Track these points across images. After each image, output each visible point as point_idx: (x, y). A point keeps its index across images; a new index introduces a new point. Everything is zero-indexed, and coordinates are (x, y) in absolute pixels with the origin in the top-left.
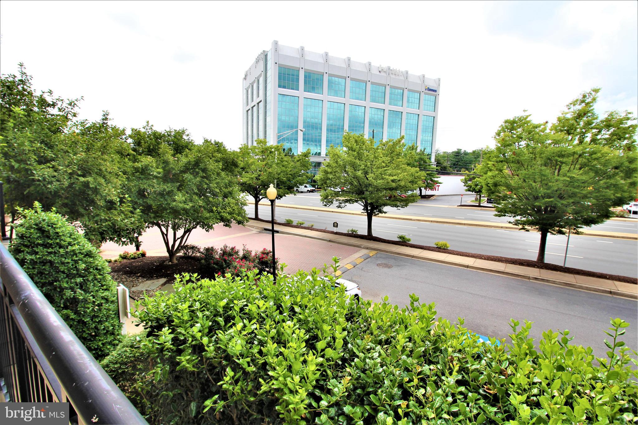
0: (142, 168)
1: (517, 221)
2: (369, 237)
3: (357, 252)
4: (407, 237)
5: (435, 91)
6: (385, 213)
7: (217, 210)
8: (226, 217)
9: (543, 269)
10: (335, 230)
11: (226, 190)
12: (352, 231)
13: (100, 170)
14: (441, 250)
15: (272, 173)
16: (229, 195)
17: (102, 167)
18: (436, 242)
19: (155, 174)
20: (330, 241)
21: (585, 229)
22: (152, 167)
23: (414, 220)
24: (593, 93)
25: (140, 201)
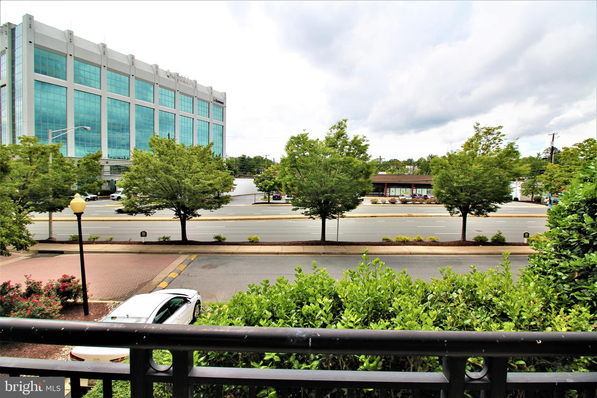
1: (307, 212)
2: (184, 242)
3: (176, 259)
4: (223, 236)
5: (222, 103)
6: (199, 216)
9: (325, 245)
10: (143, 240)
12: (164, 238)
14: (254, 244)
18: (249, 237)
20: (140, 253)
21: (346, 214)
23: (220, 220)
24: (344, 122)
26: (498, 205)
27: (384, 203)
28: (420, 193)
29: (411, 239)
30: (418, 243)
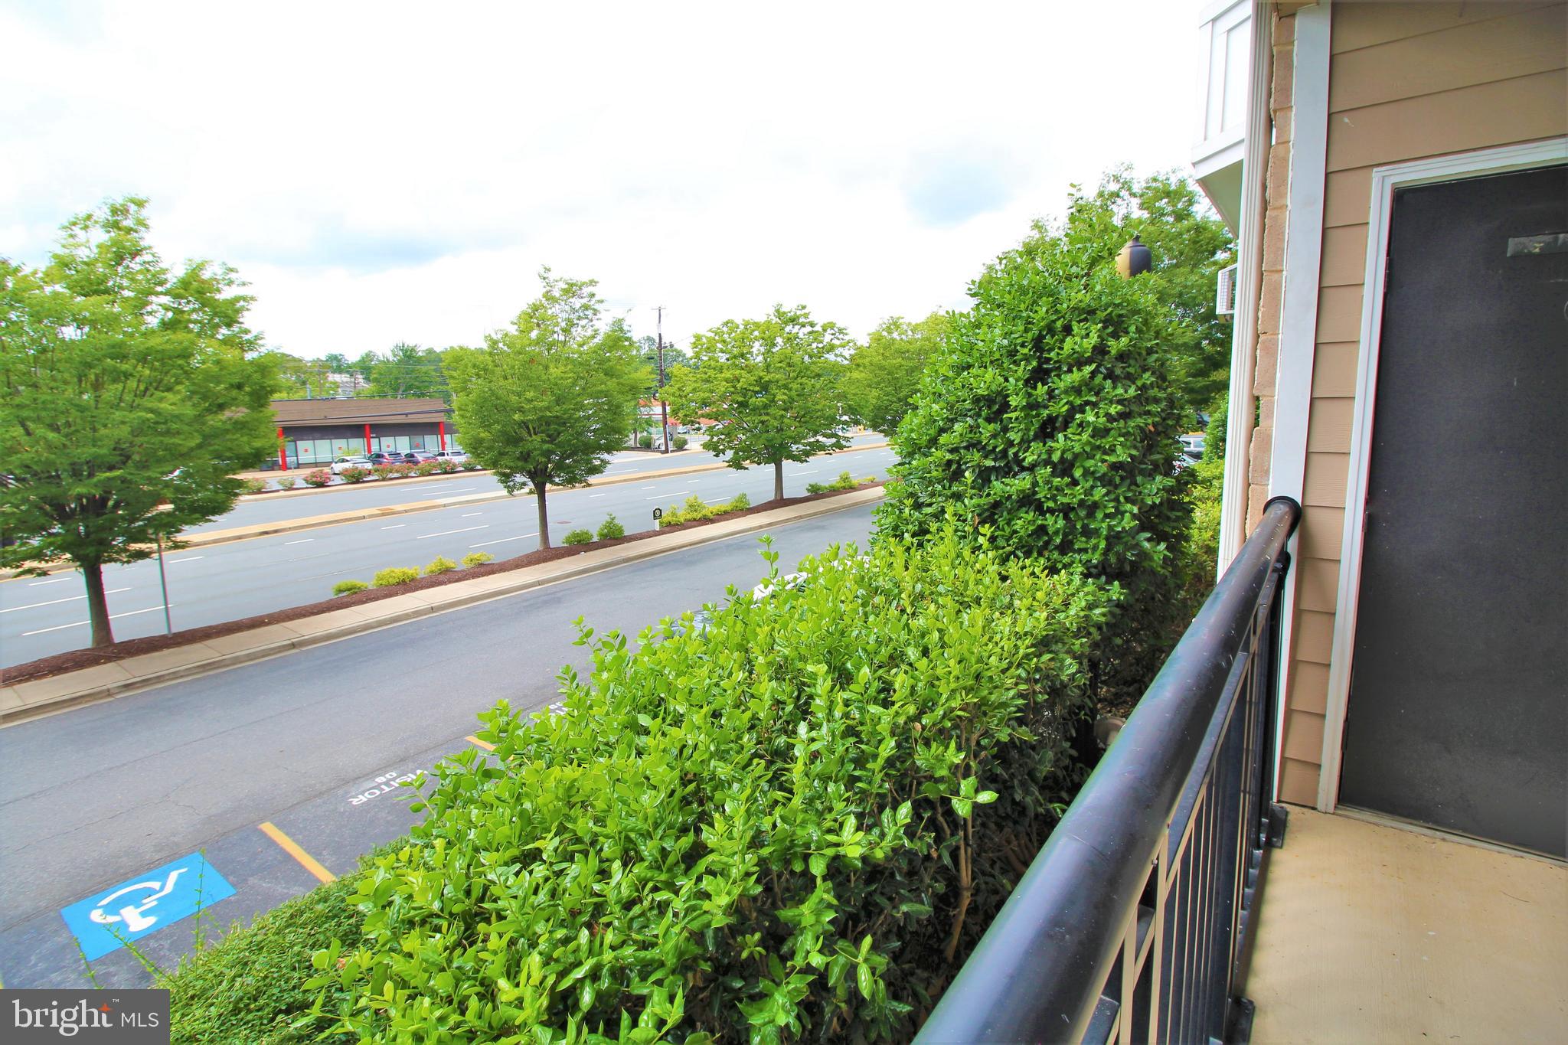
9: (122, 658)
26: (606, 456)
27: (291, 489)
28: (392, 449)
29: (420, 571)
30: (442, 578)
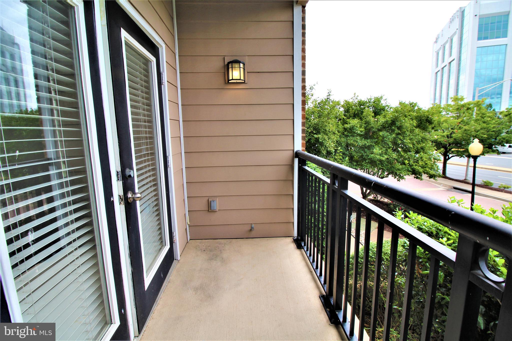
0: (350, 128)
7: (409, 163)
8: (418, 170)
11: (419, 146)
13: (326, 130)
15: (468, 130)
16: (421, 150)
17: (326, 128)
19: (359, 132)
22: (357, 127)
25: (347, 153)
